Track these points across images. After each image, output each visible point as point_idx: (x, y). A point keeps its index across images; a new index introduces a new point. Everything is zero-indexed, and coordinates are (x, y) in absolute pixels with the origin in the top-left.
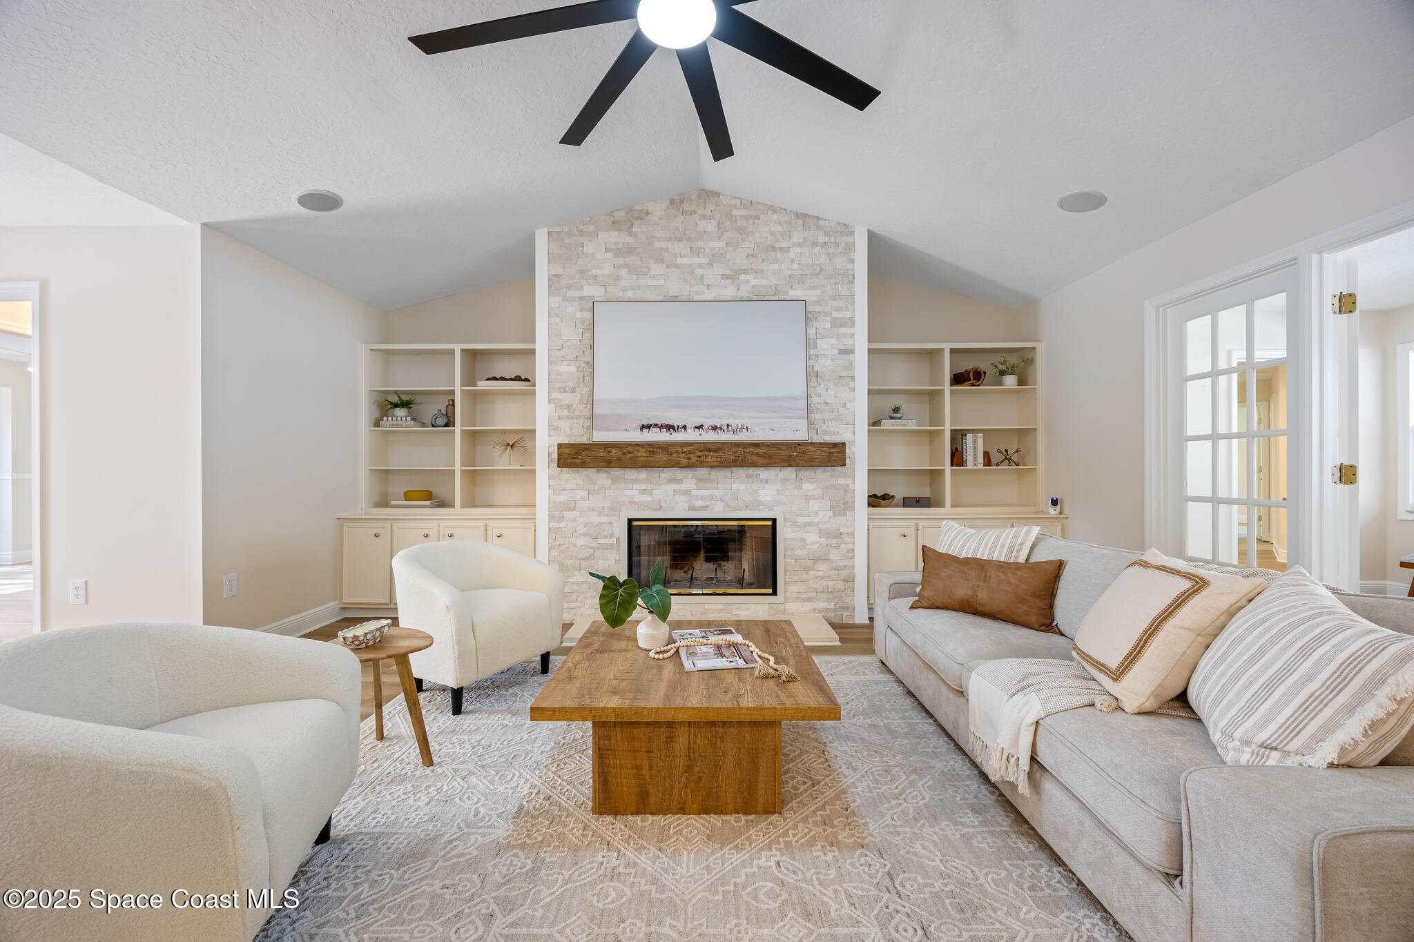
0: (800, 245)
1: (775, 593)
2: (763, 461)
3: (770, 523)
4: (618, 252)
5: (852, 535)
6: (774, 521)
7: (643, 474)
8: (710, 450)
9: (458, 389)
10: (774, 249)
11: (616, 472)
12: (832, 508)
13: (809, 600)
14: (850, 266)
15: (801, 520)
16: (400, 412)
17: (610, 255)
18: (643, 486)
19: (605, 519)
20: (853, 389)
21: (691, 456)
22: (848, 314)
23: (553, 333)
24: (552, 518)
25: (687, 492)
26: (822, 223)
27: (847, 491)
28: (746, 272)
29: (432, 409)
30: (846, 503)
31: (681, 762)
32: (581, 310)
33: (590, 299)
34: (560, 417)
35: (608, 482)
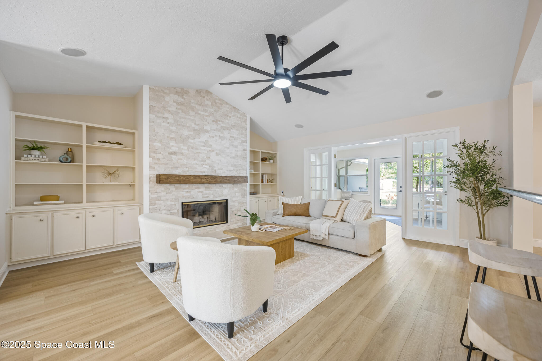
0: (234, 116)
1: (227, 222)
2: (228, 182)
3: (225, 201)
4: (178, 104)
5: (246, 203)
6: (227, 200)
7: (187, 186)
8: (213, 178)
9: (84, 144)
10: (227, 116)
11: (177, 185)
12: (242, 195)
13: (236, 223)
14: (245, 126)
15: (234, 199)
16: (35, 152)
17: (175, 104)
18: (187, 190)
19: (173, 203)
20: (246, 161)
21: (208, 180)
22: (245, 139)
24: (151, 204)
25: (202, 192)
27: (245, 190)
28: (219, 121)
30: (245, 194)
32: (163, 122)
33: (167, 118)
34: (154, 164)
35: (174, 189)
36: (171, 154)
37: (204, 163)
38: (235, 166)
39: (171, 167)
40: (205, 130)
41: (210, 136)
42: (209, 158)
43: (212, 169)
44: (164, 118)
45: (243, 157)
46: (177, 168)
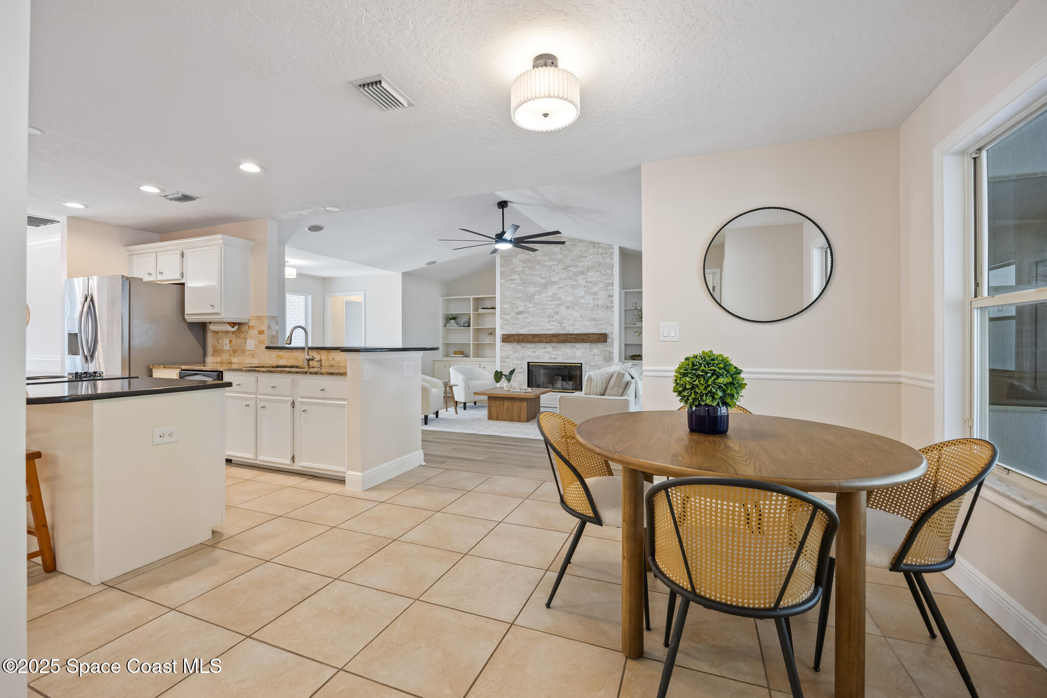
0: (592, 254)
1: (581, 390)
2: (574, 340)
3: (580, 365)
4: (524, 262)
7: (532, 345)
8: (554, 336)
9: (471, 312)
10: (582, 257)
11: (523, 344)
12: (604, 359)
14: (612, 262)
15: (592, 364)
16: (452, 321)
17: (521, 263)
18: (533, 350)
19: (520, 362)
20: (613, 311)
21: (548, 339)
22: (611, 281)
23: (502, 293)
24: (501, 361)
25: (549, 352)
26: (601, 245)
27: (611, 353)
28: (571, 266)
29: (463, 320)
30: (610, 357)
31: (505, 409)
32: (512, 284)
33: (515, 279)
34: (504, 324)
35: (521, 348)
36: (518, 313)
37: (552, 319)
38: (594, 319)
39: (518, 326)
40: (552, 282)
41: (558, 288)
42: (558, 313)
43: (561, 326)
44: (512, 280)
45: (608, 307)
46: (523, 327)
